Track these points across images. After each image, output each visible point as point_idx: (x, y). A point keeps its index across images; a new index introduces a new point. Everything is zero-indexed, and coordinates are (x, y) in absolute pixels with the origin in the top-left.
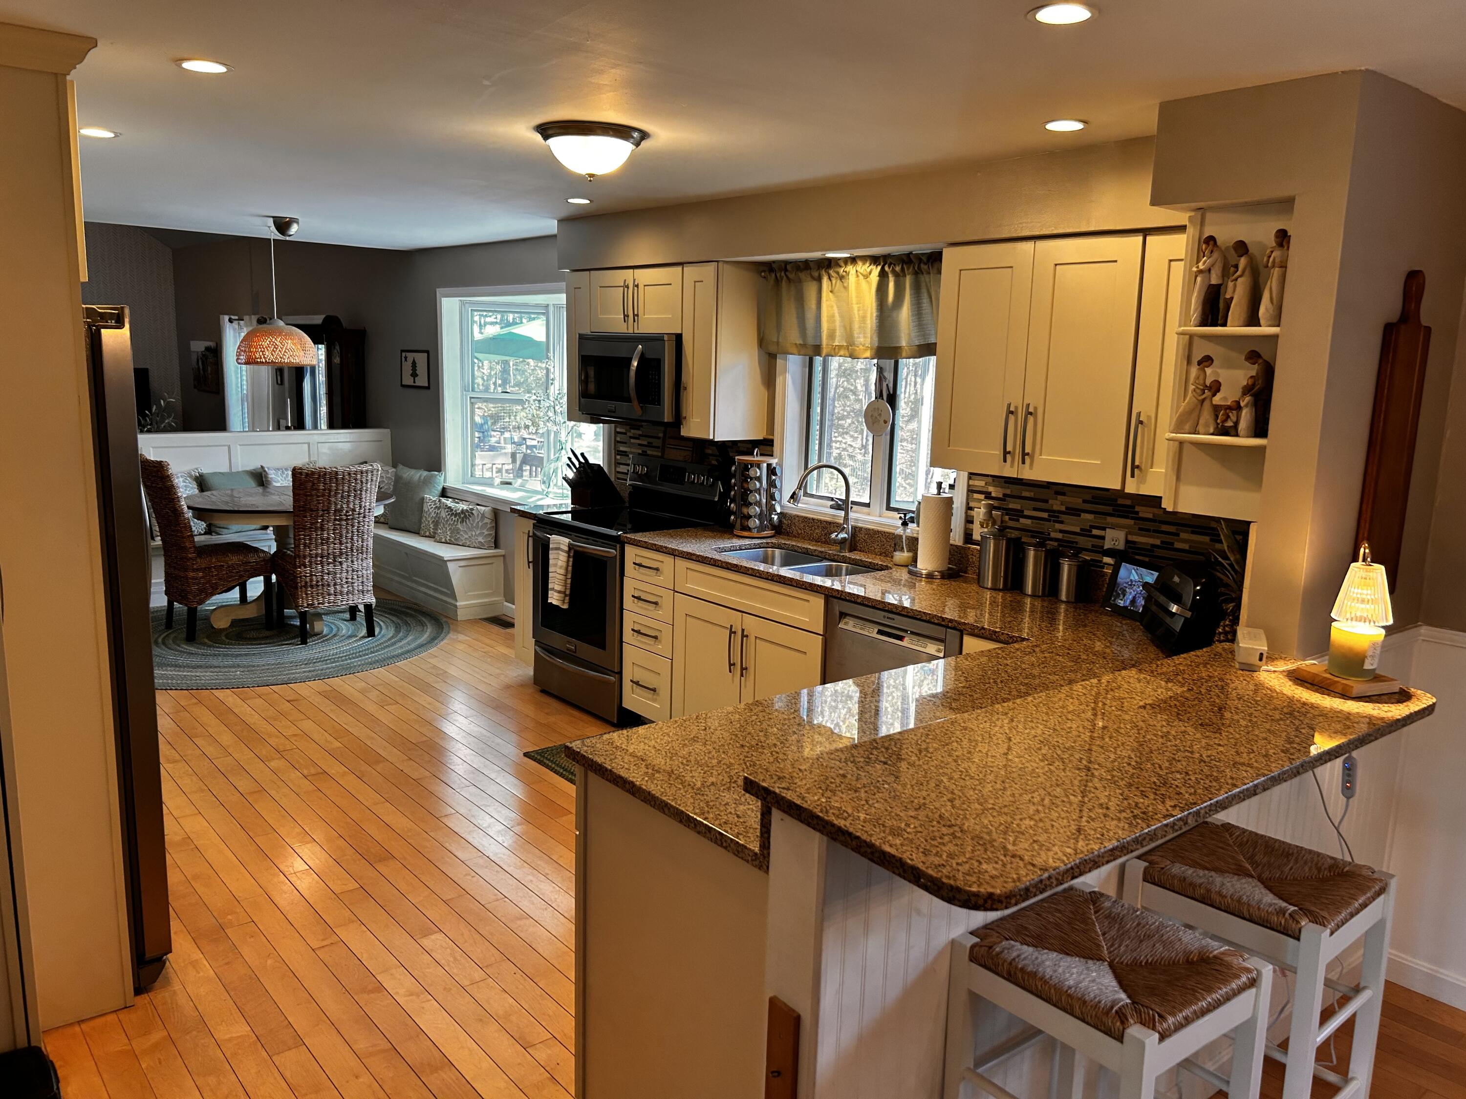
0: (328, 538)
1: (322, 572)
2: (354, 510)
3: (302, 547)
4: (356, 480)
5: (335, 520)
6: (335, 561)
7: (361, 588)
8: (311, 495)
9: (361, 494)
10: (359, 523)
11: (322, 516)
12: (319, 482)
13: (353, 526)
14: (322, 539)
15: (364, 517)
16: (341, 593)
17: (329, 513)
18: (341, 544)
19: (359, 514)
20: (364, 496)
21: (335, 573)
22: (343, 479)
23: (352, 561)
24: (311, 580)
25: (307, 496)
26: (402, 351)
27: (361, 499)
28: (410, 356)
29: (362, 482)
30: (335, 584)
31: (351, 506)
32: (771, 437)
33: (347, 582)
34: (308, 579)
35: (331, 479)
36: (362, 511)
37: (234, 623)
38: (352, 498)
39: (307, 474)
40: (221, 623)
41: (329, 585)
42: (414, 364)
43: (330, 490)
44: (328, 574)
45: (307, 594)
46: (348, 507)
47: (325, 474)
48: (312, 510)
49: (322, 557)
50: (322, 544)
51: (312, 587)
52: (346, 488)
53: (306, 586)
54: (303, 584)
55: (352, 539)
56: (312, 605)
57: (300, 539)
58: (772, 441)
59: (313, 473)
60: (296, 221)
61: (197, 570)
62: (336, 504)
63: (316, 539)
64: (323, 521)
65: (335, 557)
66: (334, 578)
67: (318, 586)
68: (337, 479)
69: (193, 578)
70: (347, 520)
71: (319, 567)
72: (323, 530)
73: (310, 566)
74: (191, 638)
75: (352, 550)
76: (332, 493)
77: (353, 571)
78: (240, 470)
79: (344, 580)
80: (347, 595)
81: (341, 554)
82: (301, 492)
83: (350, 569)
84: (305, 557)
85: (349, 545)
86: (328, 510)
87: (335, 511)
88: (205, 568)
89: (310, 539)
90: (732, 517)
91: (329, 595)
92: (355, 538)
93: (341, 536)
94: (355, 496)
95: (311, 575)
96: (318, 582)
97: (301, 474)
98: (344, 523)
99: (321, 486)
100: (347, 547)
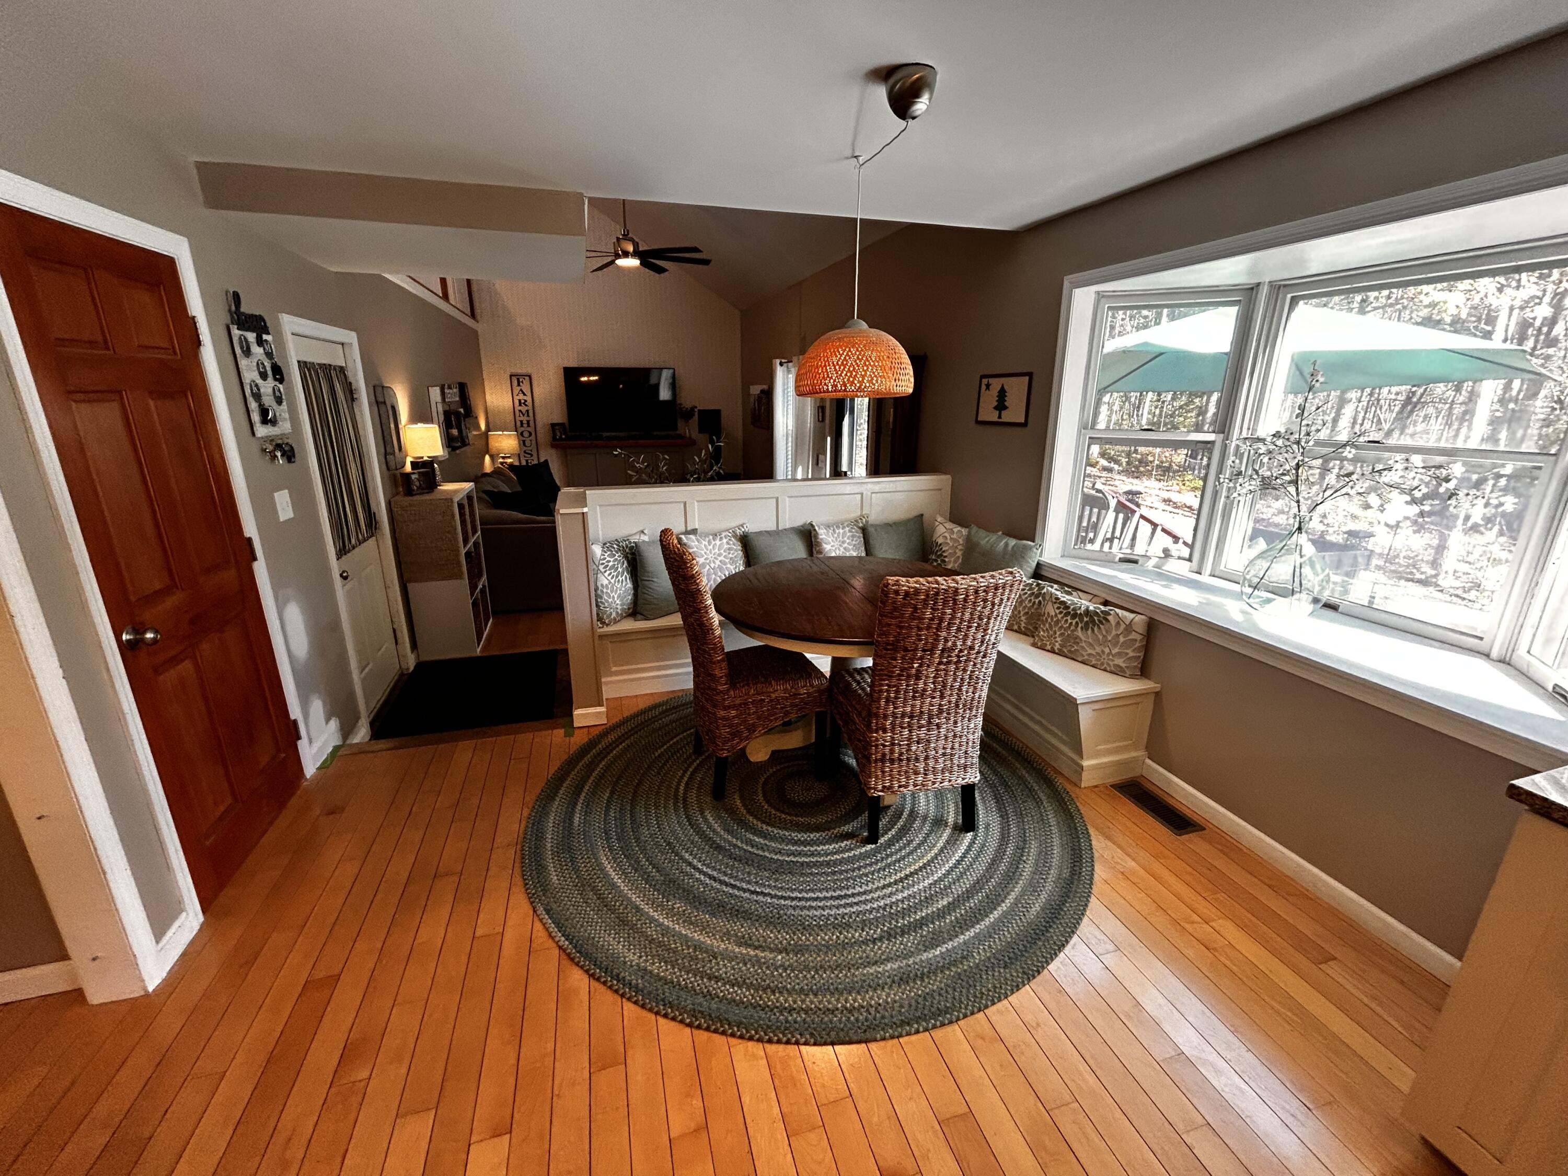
0: (924, 690)
1: (909, 739)
2: (971, 648)
3: (883, 703)
4: (984, 600)
5: (940, 663)
6: (929, 723)
7: (962, 761)
8: (910, 627)
9: (988, 623)
10: (975, 665)
11: (921, 658)
12: (925, 606)
13: (965, 670)
14: (915, 692)
16: (935, 772)
17: (932, 654)
18: (942, 697)
19: (978, 652)
20: (991, 625)
21: (929, 741)
23: (955, 722)
24: (892, 752)
25: (901, 628)
26: (983, 377)
27: (985, 630)
29: (992, 603)
30: (927, 758)
31: (969, 642)
33: (944, 754)
34: (887, 750)
35: (945, 602)
36: (983, 648)
38: (973, 630)
39: (907, 594)
41: (917, 760)
42: (1002, 393)
43: (941, 620)
44: (918, 742)
45: (883, 772)
46: (964, 643)
47: (937, 594)
48: (906, 650)
49: (911, 717)
50: (914, 698)
51: (892, 761)
52: (967, 616)
53: (883, 760)
54: (879, 756)
55: (960, 689)
56: (890, 787)
57: (881, 691)
59: (917, 592)
61: (729, 707)
62: (946, 641)
63: (906, 691)
64: (921, 665)
65: (930, 717)
66: (926, 749)
67: (901, 760)
68: (955, 600)
69: (724, 719)
70: (958, 662)
71: (906, 732)
72: (918, 678)
73: (893, 730)
74: (719, 792)
75: (957, 706)
76: (944, 625)
77: (955, 736)
78: (788, 526)
79: (941, 752)
80: (943, 772)
81: (940, 711)
82: (894, 621)
83: (951, 735)
84: (885, 717)
85: (954, 699)
86: (932, 649)
87: (943, 650)
88: (740, 705)
89: (897, 692)
91: (916, 773)
92: (964, 688)
93: (944, 686)
94: (979, 626)
95: (893, 744)
96: (901, 754)
98: (952, 667)
99: (928, 614)
100: (950, 702)
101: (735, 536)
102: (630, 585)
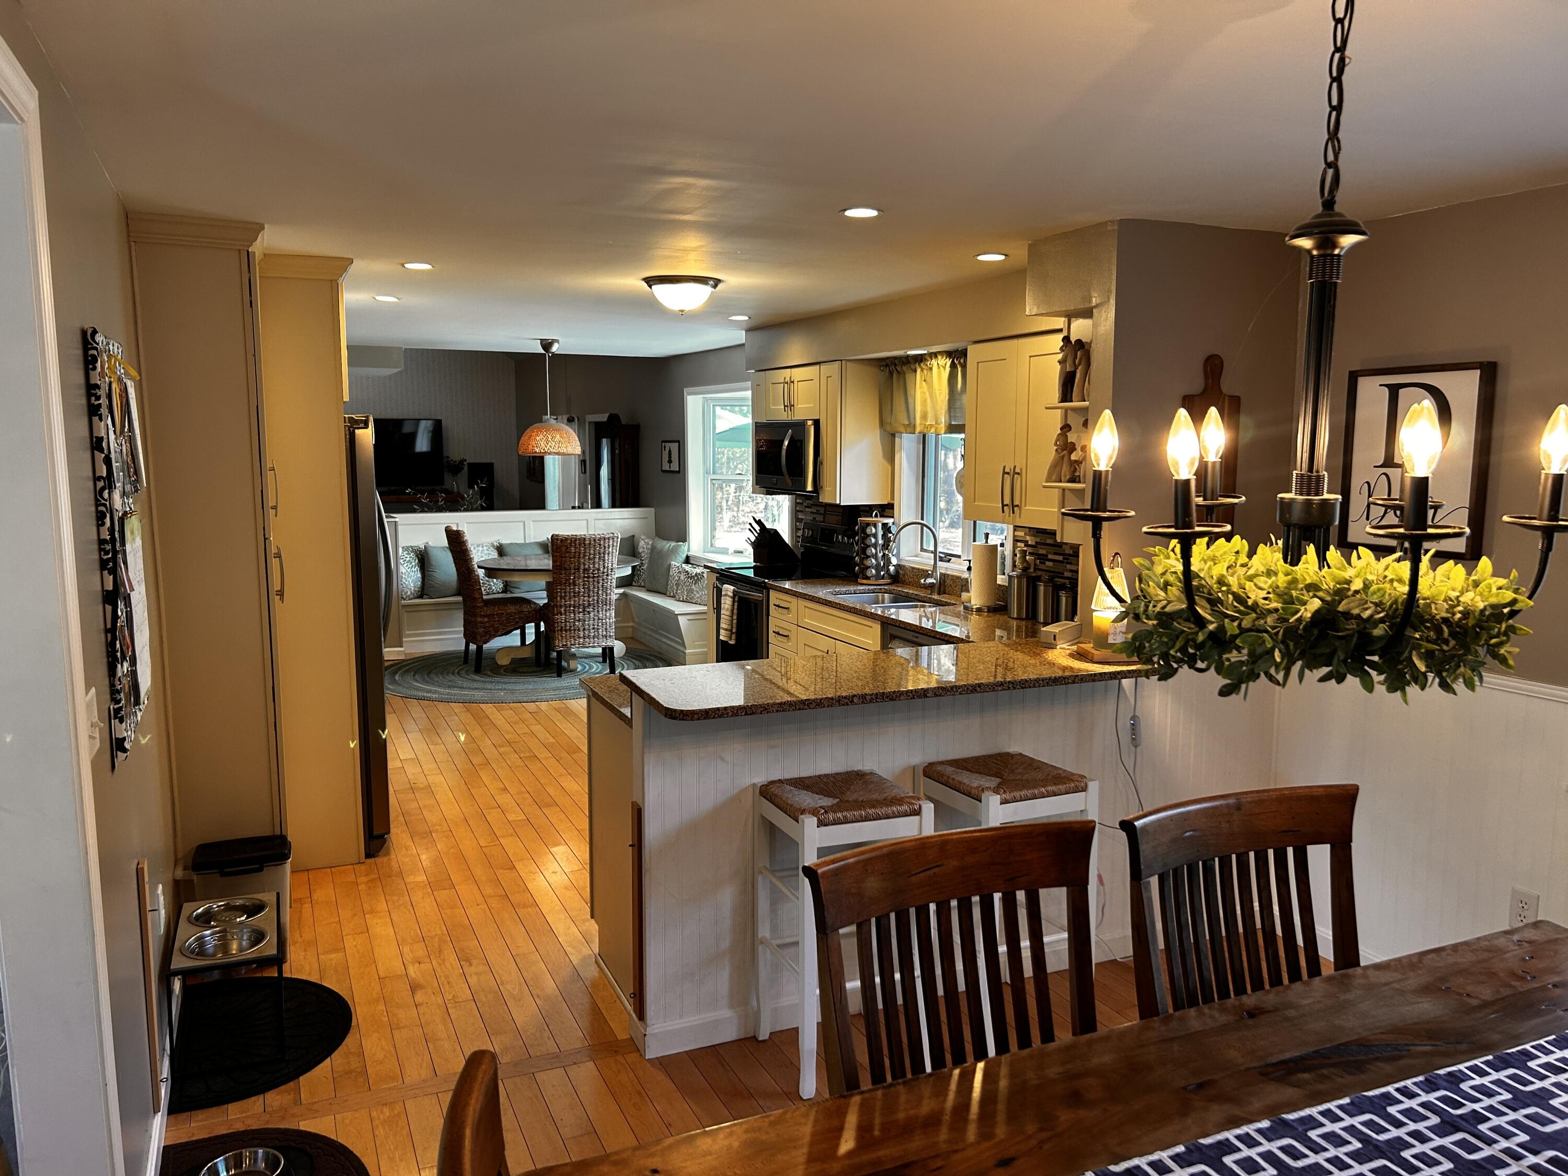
0: (579, 592)
1: (574, 619)
2: (599, 570)
3: (559, 599)
4: (600, 545)
5: (584, 577)
6: (584, 610)
7: (604, 633)
8: (566, 557)
9: (604, 557)
10: (603, 582)
11: (574, 573)
12: (571, 546)
13: (598, 582)
14: (575, 593)
15: (607, 575)
16: (589, 637)
17: (579, 571)
18: (589, 597)
19: (603, 573)
20: (606, 558)
21: (585, 621)
22: (590, 544)
23: (598, 611)
24: (566, 626)
25: (562, 557)
26: (663, 442)
27: (604, 560)
28: (667, 445)
29: (605, 547)
30: (584, 629)
31: (597, 566)
32: (892, 502)
33: (594, 628)
34: (563, 625)
35: (580, 544)
36: (606, 570)
37: (514, 661)
38: (597, 560)
39: (562, 540)
40: (504, 661)
41: (579, 630)
42: (670, 452)
43: (580, 553)
44: (579, 621)
45: (562, 637)
46: (594, 567)
47: (576, 540)
48: (566, 569)
49: (574, 607)
50: (574, 597)
51: (566, 631)
52: (592, 552)
53: (561, 631)
54: (559, 628)
55: (598, 593)
56: (566, 645)
57: (557, 592)
58: (893, 505)
59: (566, 539)
60: (557, 341)
61: (484, 616)
62: (584, 564)
63: (570, 592)
64: (574, 578)
65: (584, 607)
66: (583, 625)
67: (571, 630)
68: (585, 544)
69: (481, 623)
70: (594, 577)
71: (572, 615)
72: (575, 585)
73: (566, 615)
74: (478, 670)
75: (598, 602)
76: (581, 556)
77: (599, 619)
78: (533, 541)
79: (592, 627)
80: (594, 638)
81: (589, 605)
82: (558, 554)
83: (596, 618)
84: (561, 606)
85: (596, 598)
86: (579, 569)
87: (584, 570)
88: (490, 615)
89: (565, 592)
90: (857, 568)
91: (579, 638)
92: (600, 592)
93: (589, 590)
94: (599, 558)
95: (566, 622)
96: (571, 627)
97: (557, 539)
98: (591, 580)
99: (573, 550)
100: (594, 600)
101: (493, 545)
102: (419, 575)
